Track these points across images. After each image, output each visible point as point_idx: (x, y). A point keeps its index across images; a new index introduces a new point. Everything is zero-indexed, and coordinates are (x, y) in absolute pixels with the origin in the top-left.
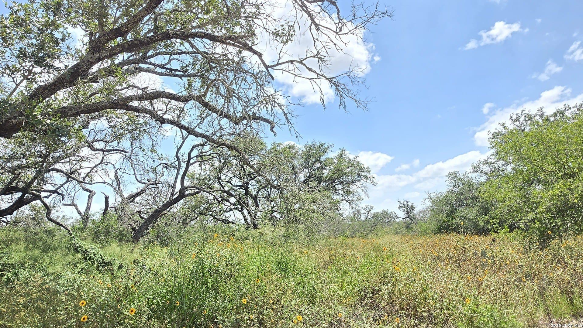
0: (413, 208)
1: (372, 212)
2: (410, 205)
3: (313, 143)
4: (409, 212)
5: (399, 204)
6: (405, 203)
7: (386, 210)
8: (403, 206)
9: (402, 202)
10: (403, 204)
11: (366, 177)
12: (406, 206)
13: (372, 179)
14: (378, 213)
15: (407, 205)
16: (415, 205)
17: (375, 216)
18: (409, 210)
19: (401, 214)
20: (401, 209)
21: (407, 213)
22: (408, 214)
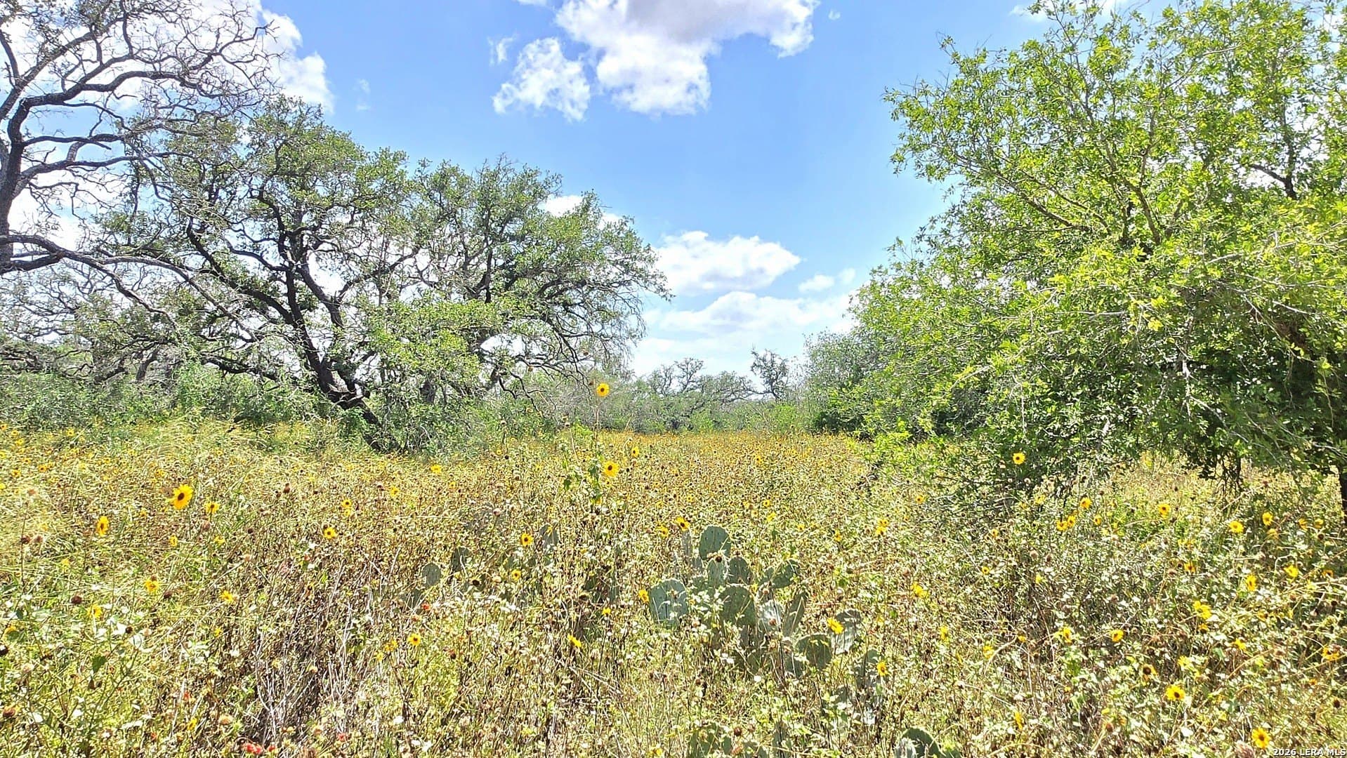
0: (784, 370)
1: (698, 375)
2: (778, 362)
3: (503, 164)
4: (773, 380)
5: (753, 359)
6: (768, 358)
7: (730, 372)
8: (762, 363)
9: (761, 355)
10: (764, 360)
11: (642, 276)
12: (770, 365)
13: (659, 281)
14: (710, 379)
15: (773, 362)
16: (789, 365)
17: (705, 384)
18: (773, 373)
19: (758, 383)
20: (758, 371)
21: (771, 381)
22: (771, 384)
